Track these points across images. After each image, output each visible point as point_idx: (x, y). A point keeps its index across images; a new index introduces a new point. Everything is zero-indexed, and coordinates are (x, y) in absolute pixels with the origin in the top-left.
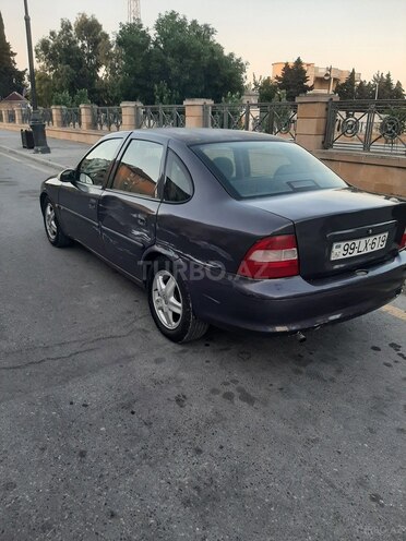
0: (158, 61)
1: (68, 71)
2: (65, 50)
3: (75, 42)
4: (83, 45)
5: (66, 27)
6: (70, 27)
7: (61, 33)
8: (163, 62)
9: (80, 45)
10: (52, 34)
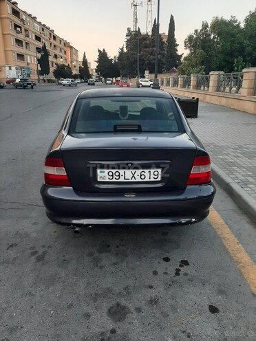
0: (238, 43)
1: (201, 54)
2: (202, 40)
3: (210, 35)
4: (214, 37)
5: (205, 26)
6: (207, 26)
7: (201, 30)
8: (241, 43)
9: (212, 37)
10: (196, 31)
